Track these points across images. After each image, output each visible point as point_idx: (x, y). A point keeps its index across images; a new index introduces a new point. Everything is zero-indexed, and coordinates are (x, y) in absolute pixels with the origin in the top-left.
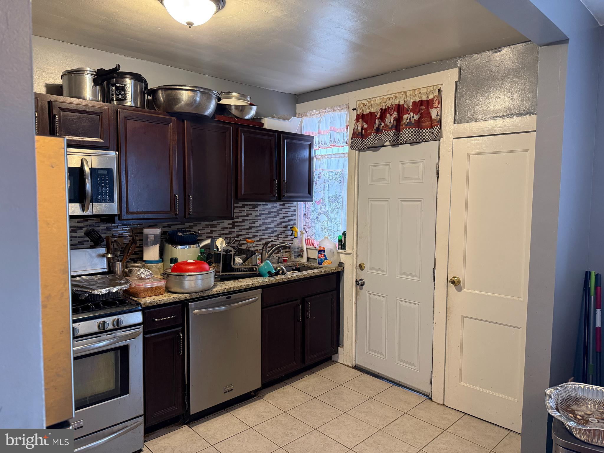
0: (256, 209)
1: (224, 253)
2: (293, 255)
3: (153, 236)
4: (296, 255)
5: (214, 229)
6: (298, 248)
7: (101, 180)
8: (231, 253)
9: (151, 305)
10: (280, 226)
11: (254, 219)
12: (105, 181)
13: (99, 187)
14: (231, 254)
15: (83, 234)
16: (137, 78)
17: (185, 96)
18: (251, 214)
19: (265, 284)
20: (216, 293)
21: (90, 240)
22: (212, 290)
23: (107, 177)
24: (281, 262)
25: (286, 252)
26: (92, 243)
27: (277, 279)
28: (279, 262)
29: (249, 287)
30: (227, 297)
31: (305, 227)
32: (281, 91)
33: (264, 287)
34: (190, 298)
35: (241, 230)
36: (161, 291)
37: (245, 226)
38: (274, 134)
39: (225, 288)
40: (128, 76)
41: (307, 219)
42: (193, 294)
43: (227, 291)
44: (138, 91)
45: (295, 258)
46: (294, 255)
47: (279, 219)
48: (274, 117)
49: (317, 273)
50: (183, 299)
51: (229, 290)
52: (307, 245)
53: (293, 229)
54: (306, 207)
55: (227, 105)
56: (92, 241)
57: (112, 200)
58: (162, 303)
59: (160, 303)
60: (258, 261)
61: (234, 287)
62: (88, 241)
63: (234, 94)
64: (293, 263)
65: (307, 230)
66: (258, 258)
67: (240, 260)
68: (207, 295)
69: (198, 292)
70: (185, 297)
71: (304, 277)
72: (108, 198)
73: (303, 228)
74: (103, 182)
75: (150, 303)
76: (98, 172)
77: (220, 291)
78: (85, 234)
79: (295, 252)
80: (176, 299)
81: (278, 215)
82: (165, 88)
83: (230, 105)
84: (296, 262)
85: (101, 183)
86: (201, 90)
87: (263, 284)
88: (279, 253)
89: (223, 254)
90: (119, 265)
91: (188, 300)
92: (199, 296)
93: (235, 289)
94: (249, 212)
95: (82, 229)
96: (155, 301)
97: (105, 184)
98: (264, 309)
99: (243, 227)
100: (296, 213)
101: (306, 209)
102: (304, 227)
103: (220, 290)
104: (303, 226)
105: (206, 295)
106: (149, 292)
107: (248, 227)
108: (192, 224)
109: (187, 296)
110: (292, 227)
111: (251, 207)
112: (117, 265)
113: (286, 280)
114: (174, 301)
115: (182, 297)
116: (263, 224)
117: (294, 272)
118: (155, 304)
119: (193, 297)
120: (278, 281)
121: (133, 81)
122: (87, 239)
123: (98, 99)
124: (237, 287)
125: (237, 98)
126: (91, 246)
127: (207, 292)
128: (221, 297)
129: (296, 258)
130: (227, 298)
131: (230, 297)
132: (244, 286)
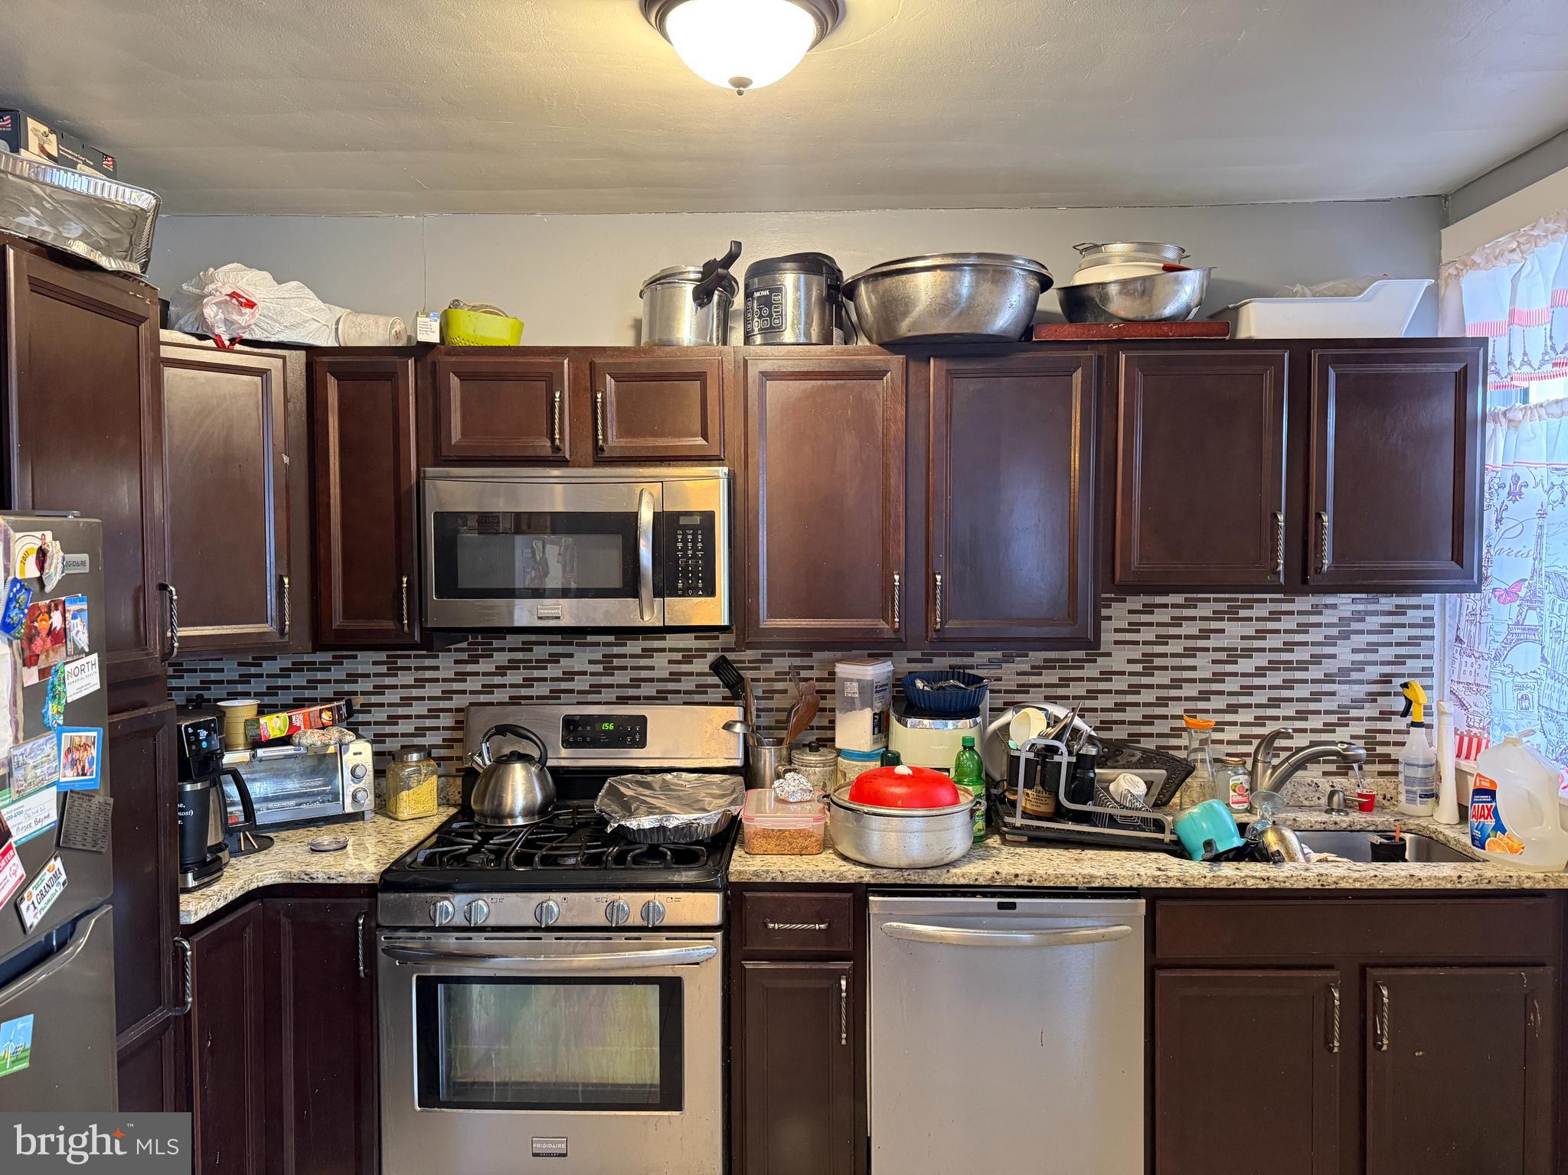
0: (1243, 613)
1: (1031, 755)
2: (1402, 788)
3: (855, 684)
4: (1415, 793)
5: (1074, 673)
6: (1425, 766)
7: (685, 541)
8: (1057, 758)
9: (759, 880)
10: (1354, 676)
11: (1236, 649)
12: (694, 541)
13: (679, 558)
14: (1060, 764)
15: (708, 666)
16: (813, 264)
17: (924, 287)
18: (1222, 631)
19: (1163, 885)
20: (962, 881)
21: (721, 683)
22: (948, 871)
23: (700, 532)
24: (1339, 811)
25: (1381, 774)
26: (727, 692)
27: (1218, 876)
28: (1333, 810)
29: (1093, 885)
30: (999, 903)
31: (1460, 689)
32: (1364, 199)
33: (1155, 898)
34: (873, 881)
35: (1177, 683)
36: (807, 843)
37: (1194, 668)
38: (1278, 352)
39: (998, 873)
40: (788, 265)
41: (1465, 659)
42: (885, 871)
43: (1004, 883)
44: (813, 299)
45: (1408, 800)
46: (1408, 792)
47: (1349, 650)
48: (1294, 295)
49: (1429, 879)
50: (853, 881)
51: (1011, 881)
52: (1458, 756)
53: (1408, 693)
54: (1464, 612)
55: (1091, 288)
56: (727, 685)
57: (711, 591)
58: (789, 880)
59: (784, 879)
60: (1232, 793)
61: (1030, 875)
62: (717, 686)
63: (1118, 248)
64: (1392, 820)
65: (1468, 699)
66: (1231, 783)
67: (1135, 785)
68: (932, 883)
69: (900, 869)
70: (857, 875)
71: (1357, 885)
72: (700, 585)
73: (1447, 692)
74: (690, 545)
75: (756, 874)
76: (678, 520)
77: (976, 880)
78: (711, 667)
79: (1409, 781)
80: (831, 876)
81: (1346, 636)
82: (876, 276)
83: (1103, 285)
84: (1411, 816)
85: (685, 549)
86: (972, 261)
87: (1154, 885)
88: (1346, 774)
89: (1027, 760)
90: (771, 752)
91: (869, 885)
92: (905, 879)
93: (1035, 883)
94: (1214, 625)
95: (705, 657)
96: (768, 872)
97: (695, 549)
98: (1161, 974)
99: (1186, 674)
100: (1436, 632)
101: (1464, 618)
102: (1455, 686)
103: (978, 874)
104: (1447, 682)
105: (927, 881)
106: (773, 842)
107: (1208, 675)
108: (999, 654)
109: (867, 876)
110: (1405, 685)
111: (1223, 607)
112: (765, 754)
113: (1264, 887)
114: (826, 881)
115: (852, 874)
116: (1274, 666)
117: (1327, 861)
118: (768, 880)
119: (885, 881)
120: (1223, 884)
121: (802, 276)
122: (715, 680)
123: (711, 339)
124: (1045, 877)
125: (1128, 259)
126: (724, 698)
127: (930, 872)
128: (979, 900)
129: (1416, 804)
130: (1001, 906)
131: (1013, 906)
132: (1074, 879)
